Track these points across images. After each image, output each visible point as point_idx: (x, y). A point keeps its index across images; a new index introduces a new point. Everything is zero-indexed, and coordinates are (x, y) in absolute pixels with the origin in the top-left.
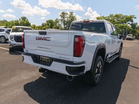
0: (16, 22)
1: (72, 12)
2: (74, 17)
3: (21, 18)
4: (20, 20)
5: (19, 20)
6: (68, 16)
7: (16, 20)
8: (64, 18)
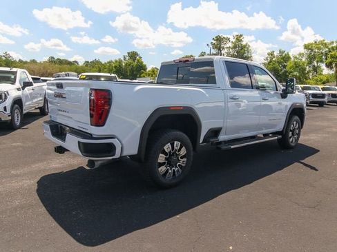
0: (117, 64)
1: (241, 36)
2: (245, 46)
3: (127, 55)
4: (125, 59)
5: (122, 58)
6: (230, 45)
7: (117, 59)
8: (219, 49)
